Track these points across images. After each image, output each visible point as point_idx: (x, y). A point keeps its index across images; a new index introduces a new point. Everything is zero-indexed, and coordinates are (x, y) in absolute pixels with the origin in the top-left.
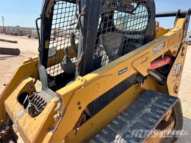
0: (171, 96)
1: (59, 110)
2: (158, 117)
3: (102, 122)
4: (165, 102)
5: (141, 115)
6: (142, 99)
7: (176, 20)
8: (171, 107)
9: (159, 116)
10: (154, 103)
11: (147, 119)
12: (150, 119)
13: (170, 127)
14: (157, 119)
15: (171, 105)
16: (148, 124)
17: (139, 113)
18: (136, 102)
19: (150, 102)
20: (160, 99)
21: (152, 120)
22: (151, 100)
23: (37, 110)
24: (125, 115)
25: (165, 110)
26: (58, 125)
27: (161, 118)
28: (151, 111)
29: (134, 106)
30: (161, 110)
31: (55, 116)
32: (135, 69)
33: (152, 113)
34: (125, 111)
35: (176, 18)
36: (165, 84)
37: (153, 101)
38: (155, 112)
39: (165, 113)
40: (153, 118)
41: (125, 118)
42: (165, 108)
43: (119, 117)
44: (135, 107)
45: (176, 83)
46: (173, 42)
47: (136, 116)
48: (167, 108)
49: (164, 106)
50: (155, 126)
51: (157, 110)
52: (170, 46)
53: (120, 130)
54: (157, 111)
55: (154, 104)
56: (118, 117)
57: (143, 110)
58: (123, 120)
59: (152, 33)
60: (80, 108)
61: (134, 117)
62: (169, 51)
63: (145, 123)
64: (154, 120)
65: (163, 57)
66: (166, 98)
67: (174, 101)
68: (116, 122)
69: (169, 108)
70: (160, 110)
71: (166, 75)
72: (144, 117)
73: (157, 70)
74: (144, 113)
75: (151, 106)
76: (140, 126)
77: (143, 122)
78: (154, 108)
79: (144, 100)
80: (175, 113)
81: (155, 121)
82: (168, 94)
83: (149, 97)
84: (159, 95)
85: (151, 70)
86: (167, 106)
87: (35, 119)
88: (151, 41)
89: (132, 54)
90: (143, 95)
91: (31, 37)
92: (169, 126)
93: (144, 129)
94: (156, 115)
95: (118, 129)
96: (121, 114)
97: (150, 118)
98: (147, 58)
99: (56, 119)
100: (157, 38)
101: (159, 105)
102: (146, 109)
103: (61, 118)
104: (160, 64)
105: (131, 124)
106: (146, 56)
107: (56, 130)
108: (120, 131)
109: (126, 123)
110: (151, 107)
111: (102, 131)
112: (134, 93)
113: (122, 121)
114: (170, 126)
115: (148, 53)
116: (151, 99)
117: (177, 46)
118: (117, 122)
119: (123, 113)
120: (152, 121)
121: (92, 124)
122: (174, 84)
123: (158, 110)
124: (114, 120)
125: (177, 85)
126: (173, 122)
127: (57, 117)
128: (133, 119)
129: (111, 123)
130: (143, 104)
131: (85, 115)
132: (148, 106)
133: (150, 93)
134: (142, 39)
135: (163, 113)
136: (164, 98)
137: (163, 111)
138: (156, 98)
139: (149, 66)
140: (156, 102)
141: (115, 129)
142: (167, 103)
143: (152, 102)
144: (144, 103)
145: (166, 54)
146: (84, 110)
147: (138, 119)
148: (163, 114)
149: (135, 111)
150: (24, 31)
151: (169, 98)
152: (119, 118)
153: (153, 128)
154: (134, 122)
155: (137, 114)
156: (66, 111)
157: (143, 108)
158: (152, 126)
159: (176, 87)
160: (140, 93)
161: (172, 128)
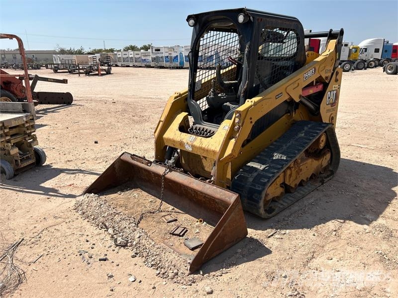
5: (295, 139)
6: (295, 128)
7: (328, 42)
8: (324, 132)
11: (301, 141)
14: (310, 140)
15: (323, 129)
18: (289, 131)
19: (304, 129)
20: (313, 126)
24: (280, 141)
28: (304, 135)
29: (287, 134)
32: (289, 94)
33: (306, 136)
34: (279, 138)
35: (328, 39)
36: (318, 113)
37: (306, 128)
38: (308, 136)
41: (280, 143)
42: (318, 131)
43: (275, 143)
45: (332, 114)
46: (325, 67)
47: (291, 140)
49: (316, 130)
50: (308, 145)
52: (321, 71)
54: (311, 134)
55: (307, 130)
59: (302, 59)
60: (251, 122)
62: (321, 76)
65: (314, 84)
66: (318, 125)
67: (327, 126)
69: (321, 132)
70: (313, 134)
71: (319, 104)
73: (309, 97)
75: (304, 132)
77: (297, 143)
78: (307, 133)
79: (297, 128)
81: (308, 141)
82: (322, 121)
83: (301, 126)
84: (312, 123)
85: (303, 97)
88: (301, 67)
89: (284, 82)
90: (295, 125)
91: (59, 71)
93: (299, 147)
96: (276, 141)
98: (298, 84)
99: (237, 129)
100: (308, 63)
101: (312, 130)
102: (300, 135)
104: (311, 91)
105: (287, 146)
106: (297, 82)
108: (277, 151)
109: (282, 146)
112: (286, 124)
113: (278, 145)
114: (325, 157)
115: (300, 79)
116: (304, 127)
117: (330, 70)
118: (273, 146)
122: (329, 114)
124: (270, 146)
125: (332, 116)
126: (328, 153)
128: (288, 142)
129: (268, 148)
130: (297, 131)
132: (302, 132)
134: (292, 66)
137: (316, 134)
138: (309, 126)
139: (301, 93)
140: (309, 129)
142: (320, 128)
145: (318, 81)
146: (253, 124)
147: (293, 142)
148: (316, 136)
149: (289, 137)
150: (36, 58)
157: (297, 135)
158: (306, 145)
159: (332, 118)
160: (293, 124)
161: (328, 161)
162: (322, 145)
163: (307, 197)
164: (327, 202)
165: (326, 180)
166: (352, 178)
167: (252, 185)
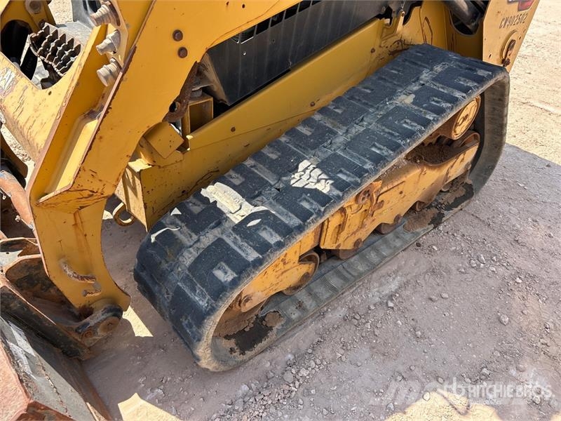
0: (484, 63)
1: (115, 53)
2: (431, 118)
3: (266, 129)
4: (462, 79)
5: (382, 113)
6: (395, 70)
8: (476, 94)
9: (435, 116)
10: (427, 82)
11: (396, 122)
12: (405, 122)
13: (463, 159)
14: (426, 123)
15: (478, 88)
16: (397, 134)
17: (377, 109)
18: (374, 78)
19: (418, 79)
20: (450, 70)
21: (412, 126)
22: (420, 72)
23: (59, 73)
24: (335, 112)
25: (454, 101)
26: (113, 98)
27: (437, 121)
28: (413, 103)
29: (365, 88)
30: (445, 100)
31: (103, 71)
33: (416, 108)
34: (338, 101)
36: (477, 27)
37: (425, 76)
38: (424, 105)
39: (452, 109)
40: (415, 121)
41: (333, 119)
42: (458, 94)
43: (318, 117)
44: (369, 91)
45: (514, 32)
47: (367, 114)
48: (464, 95)
49: (454, 90)
50: (414, 141)
51: (434, 100)
53: (313, 148)
54: (433, 103)
55: (427, 84)
56: (313, 117)
57: (390, 100)
58: (327, 125)
60: (183, 52)
61: (361, 118)
63: (389, 133)
64: (415, 126)
66: (467, 69)
67: (490, 77)
68: (305, 131)
69: (469, 95)
70: (439, 100)
72: (391, 118)
74: (392, 107)
75: (416, 88)
76: (374, 140)
77: (383, 131)
78: (423, 96)
79: (399, 71)
80: (486, 121)
81: (419, 127)
83: (416, 64)
84: (450, 60)
86: (466, 90)
87: (50, 93)
90: (399, 59)
92: (457, 158)
93: (382, 147)
94: (425, 113)
95: (309, 147)
96: (323, 111)
97: (408, 121)
99: (106, 78)
101: (441, 85)
102: (400, 98)
103: (121, 74)
105: (349, 135)
107: (107, 112)
108: (313, 152)
109: (335, 134)
110: (415, 93)
111: (262, 151)
112: (373, 51)
113: (325, 126)
114: (461, 157)
116: (421, 69)
118: (309, 129)
119: (329, 107)
120: (410, 128)
121: (233, 130)
122: (505, 32)
123: (436, 99)
124: (300, 125)
125: (513, 37)
126: (472, 146)
127: (108, 73)
128: (357, 121)
130: (395, 82)
131: (212, 99)
132: (409, 88)
133: (423, 54)
135: (448, 108)
136: (461, 67)
137: (450, 103)
138: (438, 68)
140: (434, 79)
141: (301, 147)
142: (467, 83)
143: (422, 80)
144: (398, 81)
146: (196, 62)
147: (370, 124)
148: (448, 111)
149: (366, 102)
151: (477, 67)
152: (317, 119)
153: (409, 144)
154: (357, 129)
155: (371, 110)
156: (134, 52)
157: (392, 94)
158: (408, 141)
159: (510, 44)
160: (393, 53)
161: (467, 165)
162: (460, 129)
163: (383, 271)
164: (431, 299)
165: (448, 214)
166: (514, 210)
167: (186, 279)
